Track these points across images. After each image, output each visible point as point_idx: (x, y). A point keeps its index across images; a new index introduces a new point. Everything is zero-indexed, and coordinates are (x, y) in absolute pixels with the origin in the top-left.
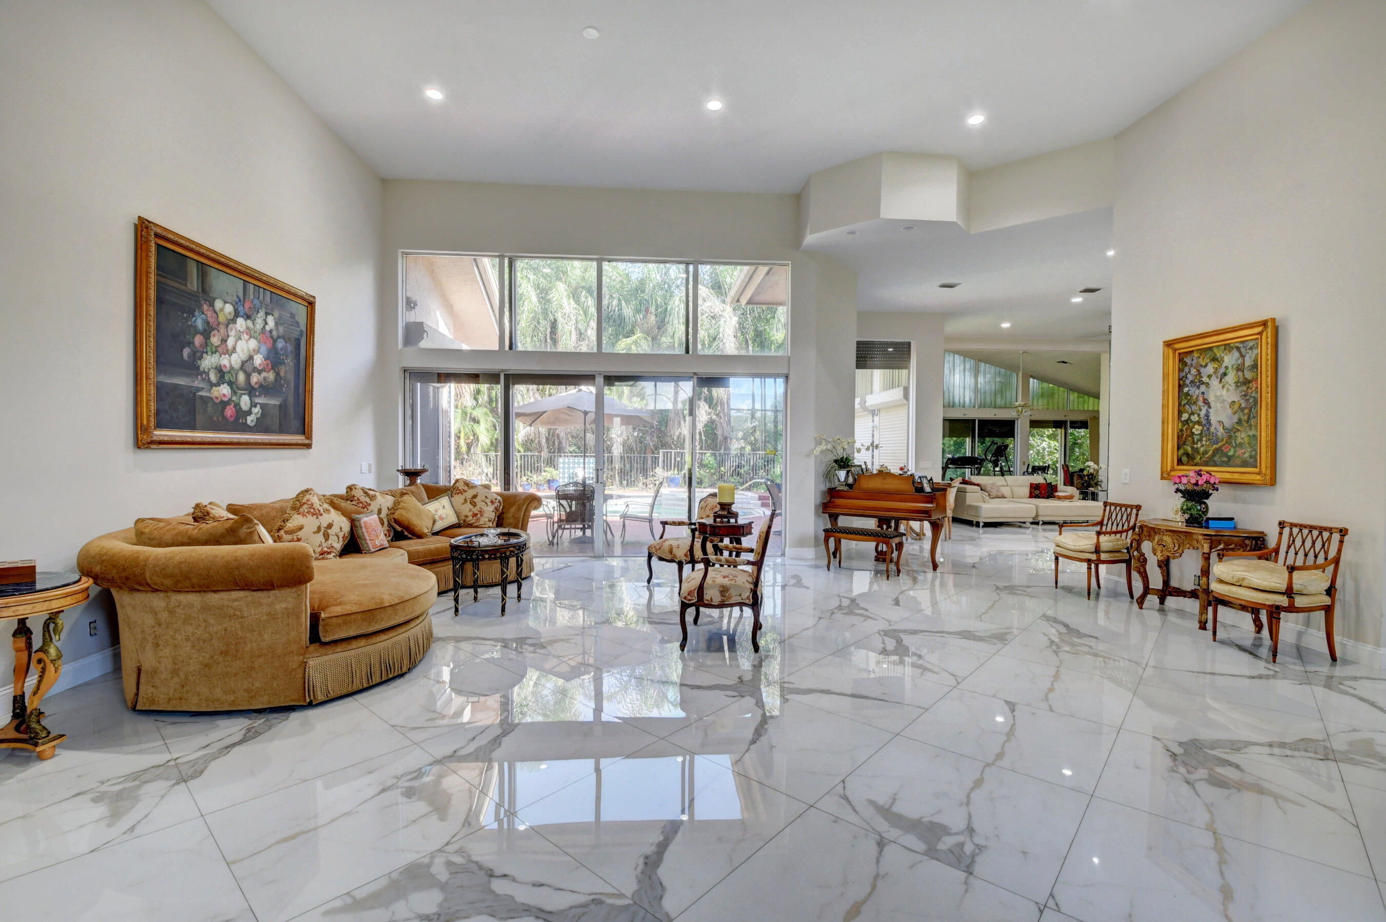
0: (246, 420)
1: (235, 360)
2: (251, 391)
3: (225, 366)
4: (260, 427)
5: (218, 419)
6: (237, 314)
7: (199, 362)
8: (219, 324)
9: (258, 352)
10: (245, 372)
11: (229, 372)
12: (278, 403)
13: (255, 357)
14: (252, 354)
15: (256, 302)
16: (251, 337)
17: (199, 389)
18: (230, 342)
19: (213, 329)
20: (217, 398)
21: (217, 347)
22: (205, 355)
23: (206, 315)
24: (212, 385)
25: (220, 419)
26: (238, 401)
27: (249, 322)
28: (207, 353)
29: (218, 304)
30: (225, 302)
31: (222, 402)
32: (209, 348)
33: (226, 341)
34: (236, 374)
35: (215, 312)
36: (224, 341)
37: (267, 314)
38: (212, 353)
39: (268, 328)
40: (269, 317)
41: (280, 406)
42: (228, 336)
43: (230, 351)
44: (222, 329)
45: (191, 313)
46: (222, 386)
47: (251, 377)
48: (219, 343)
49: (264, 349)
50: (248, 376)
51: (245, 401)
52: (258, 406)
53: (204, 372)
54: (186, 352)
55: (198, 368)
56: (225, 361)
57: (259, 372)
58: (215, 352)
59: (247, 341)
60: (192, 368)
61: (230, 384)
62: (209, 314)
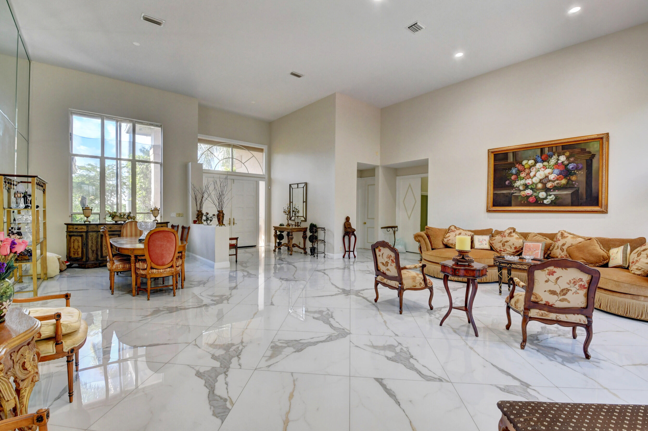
0: (543, 202)
1: (535, 180)
2: (547, 190)
3: (529, 183)
4: (553, 203)
5: (524, 202)
6: (536, 162)
7: (514, 184)
8: (525, 169)
9: (552, 173)
10: (542, 183)
11: (532, 184)
12: (570, 193)
13: (550, 176)
14: (547, 175)
15: (550, 153)
16: (546, 168)
17: (513, 193)
18: (532, 174)
19: (522, 172)
20: (523, 195)
21: (523, 177)
22: (516, 181)
23: (518, 168)
24: (520, 191)
25: (526, 202)
26: (537, 195)
27: (545, 163)
28: (518, 180)
29: (524, 162)
30: (529, 160)
31: (526, 196)
32: (519, 179)
33: (529, 174)
34: (536, 185)
35: (523, 165)
36: (528, 174)
37: (558, 156)
38: (521, 180)
39: (559, 162)
40: (560, 157)
41: (572, 194)
42: (531, 172)
43: (532, 177)
44: (527, 171)
45: (510, 169)
46: (527, 191)
47: (547, 185)
48: (526, 175)
49: (557, 171)
50: (545, 184)
51: (542, 195)
52: (553, 196)
53: (516, 187)
54: (507, 183)
55: (513, 186)
56: (529, 181)
57: (553, 181)
58: (523, 179)
59: (544, 171)
60: (511, 186)
61: (532, 189)
62: (519, 167)
